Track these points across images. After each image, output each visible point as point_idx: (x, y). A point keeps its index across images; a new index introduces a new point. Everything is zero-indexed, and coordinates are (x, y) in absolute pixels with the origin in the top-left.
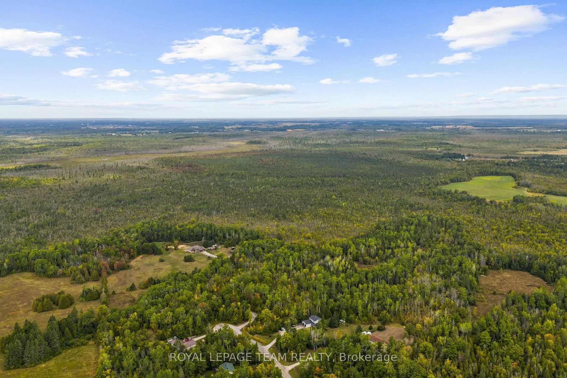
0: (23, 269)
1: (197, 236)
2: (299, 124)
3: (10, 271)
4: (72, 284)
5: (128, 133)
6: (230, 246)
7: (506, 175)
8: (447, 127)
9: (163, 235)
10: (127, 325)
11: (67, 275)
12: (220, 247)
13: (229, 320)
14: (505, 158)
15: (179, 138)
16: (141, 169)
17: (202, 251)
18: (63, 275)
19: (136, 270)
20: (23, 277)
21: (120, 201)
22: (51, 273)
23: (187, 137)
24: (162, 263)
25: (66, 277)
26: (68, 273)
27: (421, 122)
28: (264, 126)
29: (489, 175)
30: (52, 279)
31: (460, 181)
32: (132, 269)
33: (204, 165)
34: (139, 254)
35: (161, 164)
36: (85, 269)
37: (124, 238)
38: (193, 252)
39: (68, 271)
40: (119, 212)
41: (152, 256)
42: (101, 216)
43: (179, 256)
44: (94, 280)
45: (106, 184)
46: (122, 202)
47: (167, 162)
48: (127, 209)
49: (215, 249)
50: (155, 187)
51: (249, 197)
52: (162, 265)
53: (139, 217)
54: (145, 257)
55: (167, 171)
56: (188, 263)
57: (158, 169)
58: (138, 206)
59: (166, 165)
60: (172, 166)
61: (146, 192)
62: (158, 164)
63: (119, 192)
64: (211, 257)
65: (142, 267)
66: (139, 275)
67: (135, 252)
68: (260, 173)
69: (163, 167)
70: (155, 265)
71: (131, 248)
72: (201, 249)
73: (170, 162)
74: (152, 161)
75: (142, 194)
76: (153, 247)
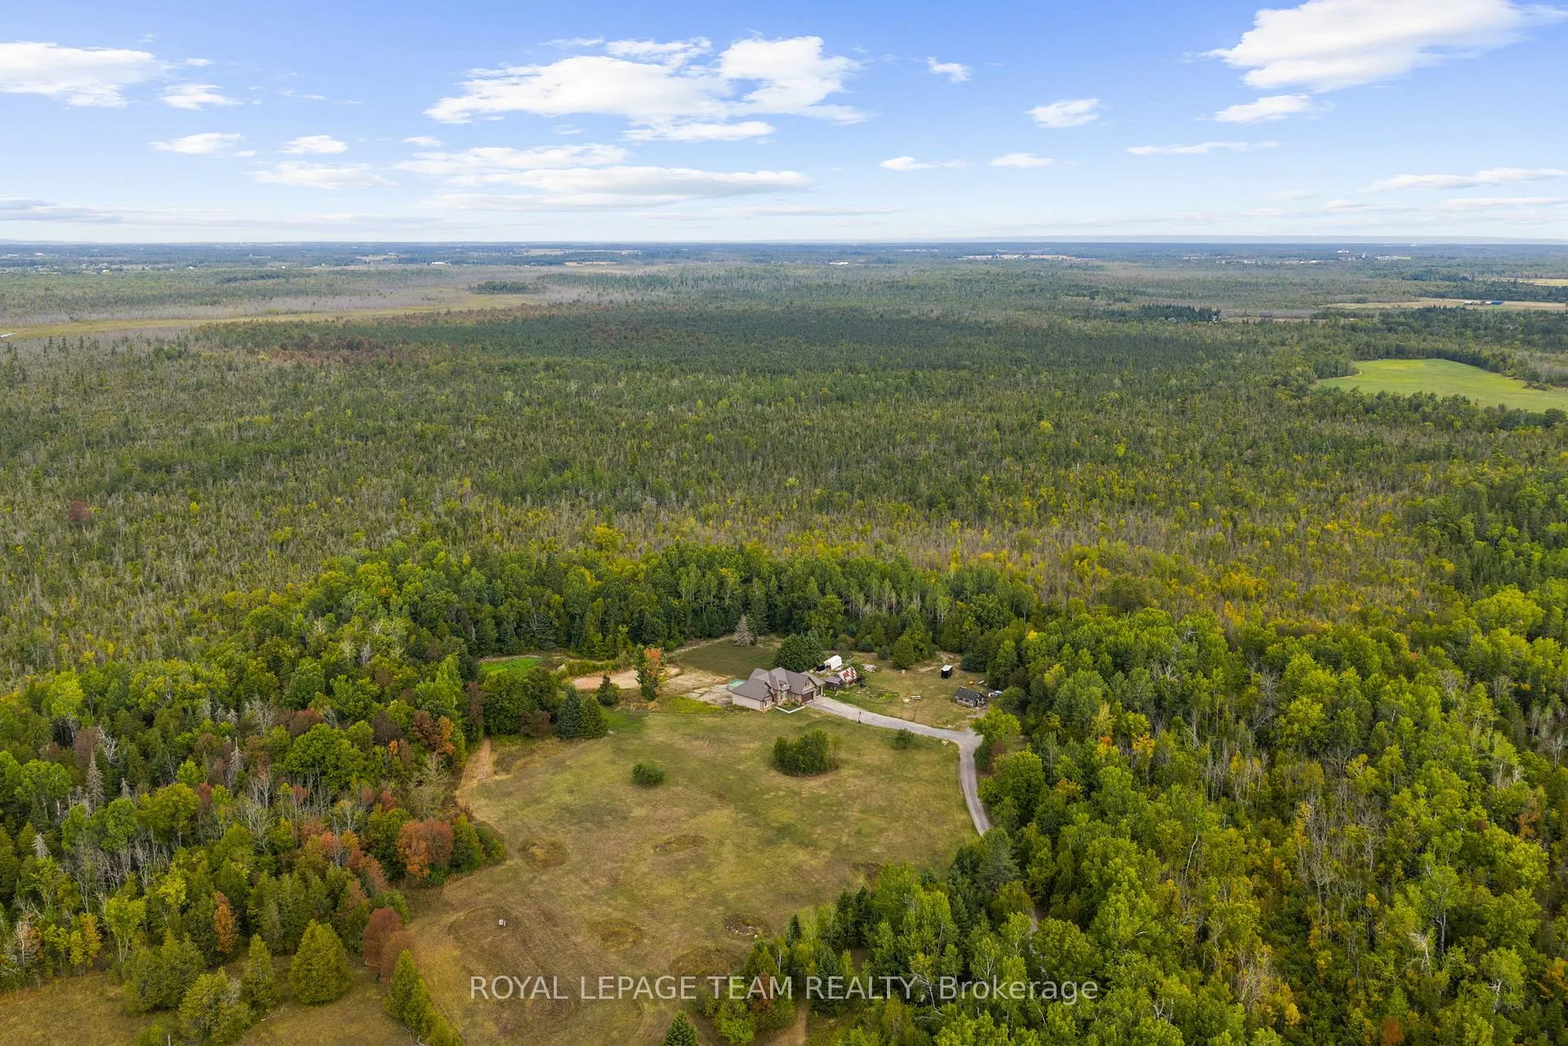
1: (696, 613)
6: (916, 661)
7: (1428, 358)
9: (521, 620)
11: (77, 957)
12: (873, 669)
16: (169, 358)
17: (807, 696)
18: (49, 965)
19: (546, 864)
21: (170, 469)
24: (659, 793)
25: (73, 972)
31: (1335, 374)
32: (515, 861)
33: (404, 342)
34: (472, 741)
35: (237, 342)
36: (223, 916)
37: (347, 648)
38: (769, 705)
39: (81, 927)
40: (187, 515)
41: (550, 745)
42: (111, 535)
43: (714, 736)
44: (322, 996)
45: (55, 409)
46: (180, 473)
47: (254, 335)
48: (217, 498)
49: (860, 681)
50: (275, 415)
51: (710, 437)
52: (680, 811)
53: (305, 530)
54: (515, 757)
55: (276, 363)
56: (813, 785)
57: (238, 356)
58: (263, 483)
59: (257, 345)
60: (284, 347)
61: (251, 433)
62: (226, 346)
63: (133, 434)
64: (911, 735)
65: (566, 837)
66: (602, 911)
67: (461, 737)
68: (644, 362)
69: (251, 352)
70: (638, 812)
71: (437, 713)
72: (806, 690)
73: (265, 338)
74: (192, 337)
75: (241, 438)
76: (541, 692)
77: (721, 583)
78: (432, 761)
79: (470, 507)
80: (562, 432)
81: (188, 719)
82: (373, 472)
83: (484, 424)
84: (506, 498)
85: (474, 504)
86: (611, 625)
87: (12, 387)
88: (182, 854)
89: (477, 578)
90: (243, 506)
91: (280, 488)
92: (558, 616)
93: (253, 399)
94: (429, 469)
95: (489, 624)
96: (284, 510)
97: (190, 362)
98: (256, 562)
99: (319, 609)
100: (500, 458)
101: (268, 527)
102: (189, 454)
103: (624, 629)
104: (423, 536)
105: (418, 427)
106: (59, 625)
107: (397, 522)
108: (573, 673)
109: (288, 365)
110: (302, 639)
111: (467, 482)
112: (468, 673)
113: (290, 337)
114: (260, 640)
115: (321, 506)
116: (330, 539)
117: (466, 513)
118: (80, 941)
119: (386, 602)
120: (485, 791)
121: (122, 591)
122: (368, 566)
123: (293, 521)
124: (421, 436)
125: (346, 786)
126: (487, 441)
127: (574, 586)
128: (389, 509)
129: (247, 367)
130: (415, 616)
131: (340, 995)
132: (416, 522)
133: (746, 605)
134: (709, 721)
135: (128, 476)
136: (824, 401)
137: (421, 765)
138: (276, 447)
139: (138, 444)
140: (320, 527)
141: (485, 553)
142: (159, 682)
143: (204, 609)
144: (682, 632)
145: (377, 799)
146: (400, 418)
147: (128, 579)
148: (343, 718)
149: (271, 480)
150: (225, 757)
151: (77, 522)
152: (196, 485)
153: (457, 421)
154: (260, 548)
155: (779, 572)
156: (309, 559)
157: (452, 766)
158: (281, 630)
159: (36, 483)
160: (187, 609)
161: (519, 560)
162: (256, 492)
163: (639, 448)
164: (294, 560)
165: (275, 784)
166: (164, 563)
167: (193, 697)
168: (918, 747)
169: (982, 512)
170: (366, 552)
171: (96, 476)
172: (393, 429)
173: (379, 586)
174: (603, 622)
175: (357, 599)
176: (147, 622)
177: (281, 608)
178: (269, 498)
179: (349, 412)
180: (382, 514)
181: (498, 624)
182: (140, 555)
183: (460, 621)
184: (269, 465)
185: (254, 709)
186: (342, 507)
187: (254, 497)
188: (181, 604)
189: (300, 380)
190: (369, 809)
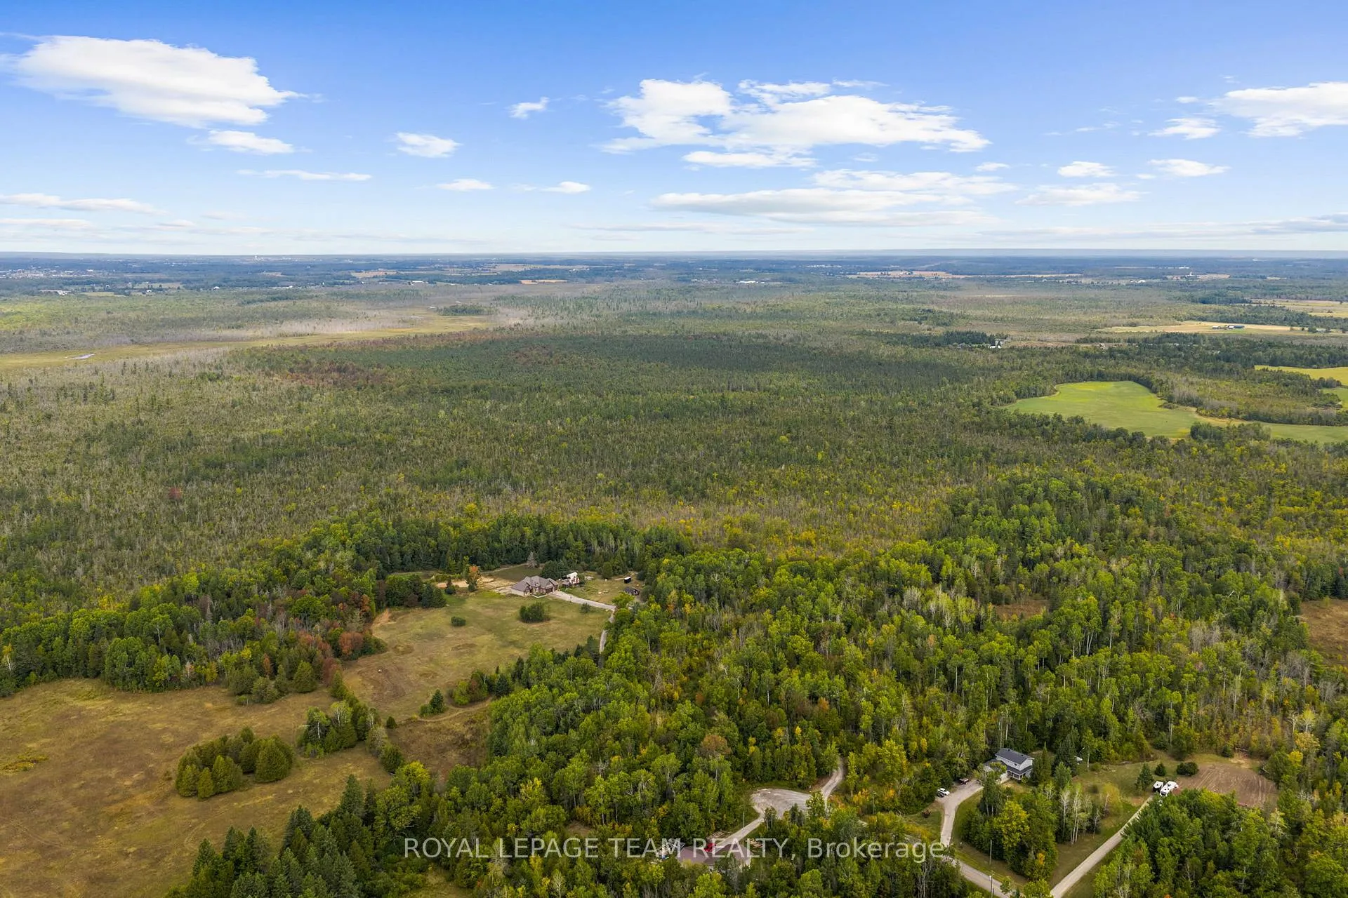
0: (58, 670)
1: (508, 551)
2: (539, 267)
3: (22, 678)
4: (241, 704)
5: (100, 290)
6: (615, 575)
7: (1122, 380)
8: (892, 274)
9: (415, 554)
10: (537, 819)
11: (208, 679)
12: (589, 578)
13: (780, 778)
14: (1086, 341)
15: (254, 301)
16: (210, 380)
17: (550, 590)
18: (199, 680)
19: (403, 653)
20: (70, 695)
21: (222, 466)
22: (162, 677)
23: (274, 299)
24: (463, 628)
25: (207, 685)
26: (212, 674)
27: (826, 263)
28: (454, 272)
29: (1085, 380)
30: (168, 694)
31: (1035, 395)
32: (391, 652)
33: (379, 366)
34: (379, 608)
35: (258, 366)
36: (266, 660)
37: (322, 565)
38: (528, 594)
39: (211, 668)
40: (234, 495)
41: (418, 611)
42: (193, 507)
43: (497, 607)
44: (305, 690)
45: (140, 422)
46: (229, 469)
47: (269, 361)
48: (252, 485)
49: (581, 584)
50: (286, 427)
51: (565, 445)
52: (468, 636)
53: (303, 505)
54: (399, 615)
55: (286, 385)
56: (535, 626)
57: (257, 378)
58: (279, 476)
59: (272, 368)
60: (291, 370)
61: (271, 441)
62: (249, 368)
63: (195, 441)
64: (589, 606)
65: (414, 645)
66: (423, 668)
67: (373, 604)
68: (545, 385)
69: (268, 374)
70: (449, 636)
71: (361, 593)
72: (548, 587)
73: (278, 362)
74: (225, 360)
75: (264, 445)
76: (415, 586)
77: (523, 536)
78: (357, 612)
79: (400, 491)
80: (471, 441)
81: (248, 594)
82: (346, 469)
83: (421, 434)
84: (423, 486)
85: (403, 490)
86: (460, 556)
87: (106, 404)
88: (249, 643)
89: (392, 532)
90: (268, 491)
91: (289, 479)
92: (434, 551)
93: (271, 415)
94: (381, 467)
95: (397, 555)
96: (292, 492)
97: (226, 383)
98: (276, 523)
99: (309, 546)
100: (426, 459)
101: (282, 502)
102: (233, 456)
103: (467, 558)
104: (370, 509)
105: (378, 436)
106: (174, 554)
107: (357, 500)
108: (438, 580)
109: (295, 385)
110: (300, 561)
111: (402, 476)
112: (380, 577)
113: (296, 362)
114: (279, 561)
115: (313, 490)
116: (318, 510)
117: (397, 495)
118: (210, 670)
119: (344, 543)
120: (383, 628)
121: (204, 538)
122: (336, 525)
123: (296, 500)
124: (378, 444)
125: (318, 620)
126: (421, 447)
127: (442, 536)
128: (353, 492)
129: (266, 388)
130: (358, 551)
131: (313, 690)
132: (369, 500)
133: (536, 547)
134: (497, 601)
135: (196, 471)
136: (654, 417)
137: (353, 614)
138: (286, 451)
139: (199, 448)
140: (312, 503)
141: (400, 519)
142: (234, 577)
143: (249, 548)
144: (499, 561)
145: (332, 625)
146: (367, 430)
147: (206, 532)
148: (318, 594)
149: (284, 474)
150: (266, 608)
151: (173, 500)
152: (238, 477)
153: (405, 432)
154: (278, 514)
155: (555, 529)
156: (305, 522)
157: (368, 618)
158: (290, 557)
159: (143, 475)
160: (240, 548)
161: (416, 523)
162: (275, 481)
163: (517, 452)
164: (297, 522)
165: (287, 619)
166: (225, 523)
167: (249, 585)
168: (593, 612)
169: (703, 495)
170: (337, 517)
171: (178, 471)
172: (362, 438)
173: (341, 535)
174: (456, 555)
175: (329, 542)
176: (220, 553)
177: (290, 547)
178: (283, 485)
179: (334, 425)
180: (349, 495)
181: (402, 556)
182: (211, 519)
183: (381, 553)
184: (282, 465)
185: (278, 591)
186: (326, 491)
187: (273, 484)
188: (236, 545)
189: (303, 399)
190: (328, 629)
